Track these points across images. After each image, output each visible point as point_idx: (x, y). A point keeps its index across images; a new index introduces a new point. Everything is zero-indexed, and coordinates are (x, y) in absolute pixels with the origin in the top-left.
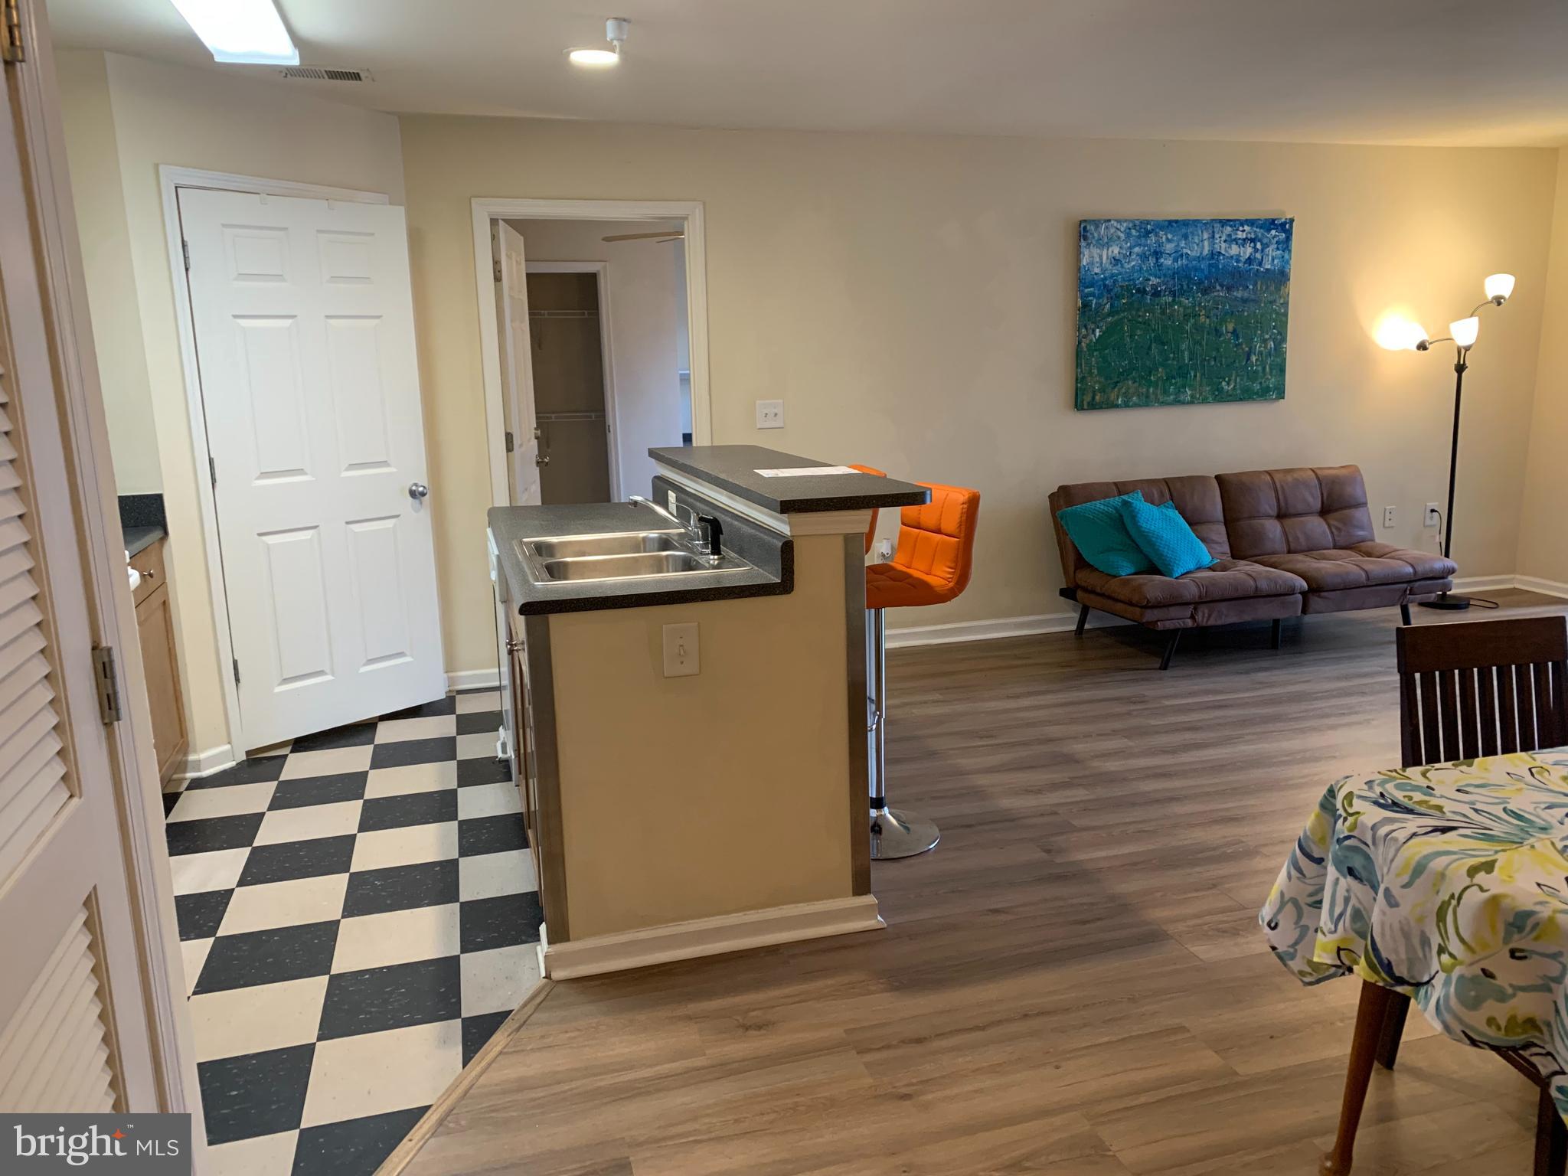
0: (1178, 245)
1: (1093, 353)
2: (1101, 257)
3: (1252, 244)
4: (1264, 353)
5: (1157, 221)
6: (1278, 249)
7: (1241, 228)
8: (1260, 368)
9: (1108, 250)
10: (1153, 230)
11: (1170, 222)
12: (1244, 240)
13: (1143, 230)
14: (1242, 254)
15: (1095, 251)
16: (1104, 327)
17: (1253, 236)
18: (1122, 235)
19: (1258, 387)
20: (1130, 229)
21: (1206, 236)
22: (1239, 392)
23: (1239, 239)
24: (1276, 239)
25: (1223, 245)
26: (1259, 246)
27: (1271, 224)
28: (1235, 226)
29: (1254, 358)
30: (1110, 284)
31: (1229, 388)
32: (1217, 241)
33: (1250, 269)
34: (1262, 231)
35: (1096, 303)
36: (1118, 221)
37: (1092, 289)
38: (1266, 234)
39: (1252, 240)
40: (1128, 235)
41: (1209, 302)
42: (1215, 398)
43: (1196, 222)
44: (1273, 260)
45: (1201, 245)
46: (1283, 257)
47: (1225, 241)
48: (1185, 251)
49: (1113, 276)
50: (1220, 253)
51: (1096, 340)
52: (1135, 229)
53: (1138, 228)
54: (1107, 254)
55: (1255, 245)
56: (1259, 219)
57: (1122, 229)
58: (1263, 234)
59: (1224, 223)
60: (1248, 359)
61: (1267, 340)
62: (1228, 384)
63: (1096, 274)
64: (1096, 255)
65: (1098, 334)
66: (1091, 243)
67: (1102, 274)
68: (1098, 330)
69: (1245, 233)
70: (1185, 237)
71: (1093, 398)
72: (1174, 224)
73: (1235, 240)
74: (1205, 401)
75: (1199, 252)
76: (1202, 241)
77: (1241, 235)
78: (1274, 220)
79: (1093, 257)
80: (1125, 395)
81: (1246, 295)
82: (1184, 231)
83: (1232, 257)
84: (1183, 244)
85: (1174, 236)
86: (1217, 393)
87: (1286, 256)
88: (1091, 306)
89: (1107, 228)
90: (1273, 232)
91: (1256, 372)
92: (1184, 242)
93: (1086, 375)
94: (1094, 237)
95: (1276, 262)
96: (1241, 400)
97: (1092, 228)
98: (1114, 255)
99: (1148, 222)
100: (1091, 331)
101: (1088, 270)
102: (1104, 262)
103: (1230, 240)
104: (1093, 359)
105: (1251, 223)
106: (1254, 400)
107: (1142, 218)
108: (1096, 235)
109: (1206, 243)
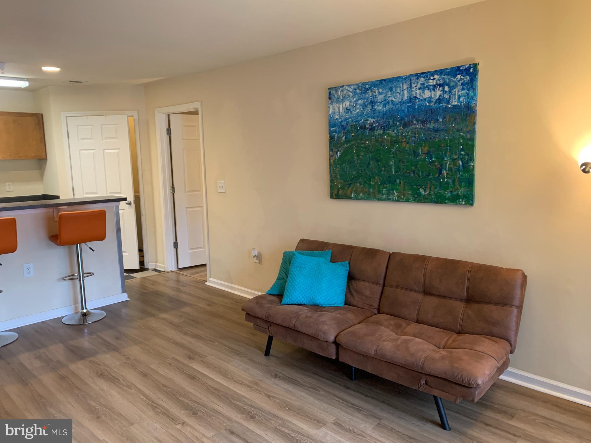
0: (386, 95)
1: (337, 166)
2: (339, 108)
3: (441, 88)
4: (453, 169)
5: (372, 82)
6: (463, 89)
7: (432, 78)
8: (450, 181)
9: (343, 104)
10: (369, 88)
11: (381, 81)
12: (434, 86)
13: (363, 89)
14: (433, 97)
15: (336, 106)
16: (342, 151)
17: (441, 82)
18: (351, 94)
19: (450, 195)
20: (355, 89)
21: (405, 87)
22: (433, 197)
23: (431, 85)
24: (461, 82)
25: (418, 92)
26: (447, 88)
27: (457, 70)
28: (427, 77)
29: (444, 172)
30: (345, 124)
31: (426, 193)
32: (414, 89)
33: (440, 107)
34: (449, 77)
35: (337, 137)
36: (349, 86)
37: (334, 128)
38: (452, 79)
39: (441, 85)
40: (355, 93)
41: (408, 133)
42: (415, 199)
43: (398, 79)
44: (459, 97)
45: (402, 93)
46: (468, 95)
47: (419, 89)
48: (390, 99)
49: (346, 119)
50: (416, 97)
51: (338, 158)
52: (358, 89)
53: (360, 88)
54: (343, 107)
55: (444, 89)
56: (447, 69)
57: (351, 91)
58: (449, 79)
59: (418, 76)
60: (440, 173)
61: (455, 159)
62: (425, 191)
63: (337, 119)
64: (336, 108)
65: (339, 155)
66: (334, 101)
67: (340, 119)
68: (339, 153)
69: (435, 81)
70: (391, 90)
71: (338, 192)
72: (383, 82)
73: (427, 86)
74: (407, 200)
75: (400, 98)
76: (403, 91)
77: (431, 82)
78: (459, 67)
79: (335, 109)
80: (356, 192)
81: (437, 126)
82: (390, 86)
83: (425, 99)
84: (389, 94)
85: (383, 90)
86: (416, 196)
87: (471, 94)
88: (334, 138)
89: (342, 91)
90: (459, 77)
91: (447, 183)
92: (390, 93)
93: (333, 178)
94: (335, 97)
95: (461, 99)
96: (435, 202)
97: (334, 92)
98: (346, 106)
99: (367, 83)
100: (335, 153)
101: (332, 117)
102: (341, 111)
103: (423, 88)
104: (337, 170)
105: (440, 72)
106: (446, 203)
107: (363, 82)
108: (336, 96)
109: (406, 92)
